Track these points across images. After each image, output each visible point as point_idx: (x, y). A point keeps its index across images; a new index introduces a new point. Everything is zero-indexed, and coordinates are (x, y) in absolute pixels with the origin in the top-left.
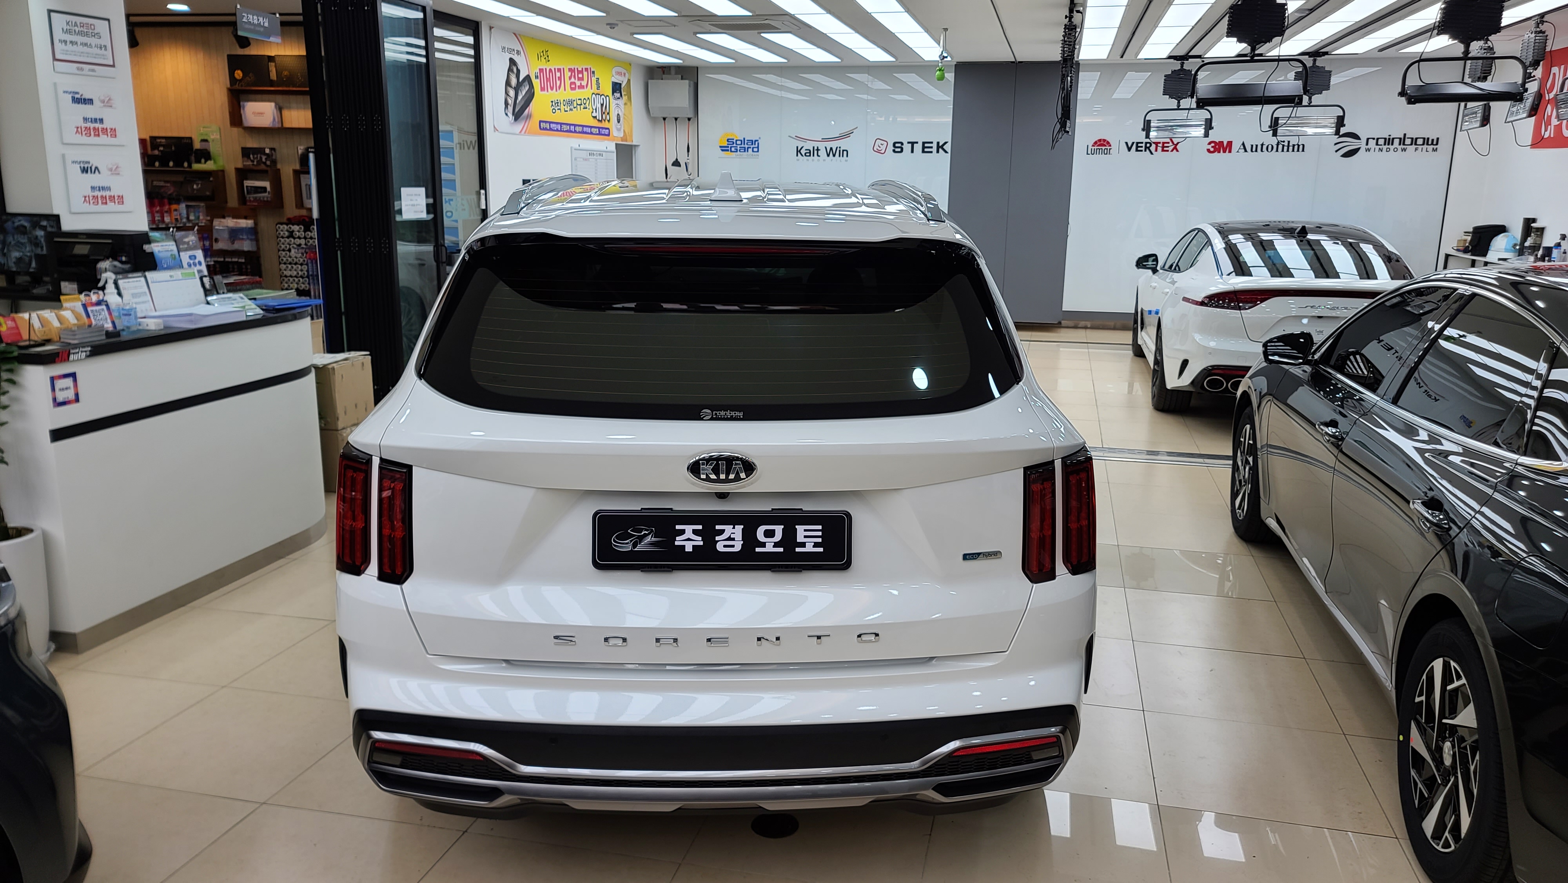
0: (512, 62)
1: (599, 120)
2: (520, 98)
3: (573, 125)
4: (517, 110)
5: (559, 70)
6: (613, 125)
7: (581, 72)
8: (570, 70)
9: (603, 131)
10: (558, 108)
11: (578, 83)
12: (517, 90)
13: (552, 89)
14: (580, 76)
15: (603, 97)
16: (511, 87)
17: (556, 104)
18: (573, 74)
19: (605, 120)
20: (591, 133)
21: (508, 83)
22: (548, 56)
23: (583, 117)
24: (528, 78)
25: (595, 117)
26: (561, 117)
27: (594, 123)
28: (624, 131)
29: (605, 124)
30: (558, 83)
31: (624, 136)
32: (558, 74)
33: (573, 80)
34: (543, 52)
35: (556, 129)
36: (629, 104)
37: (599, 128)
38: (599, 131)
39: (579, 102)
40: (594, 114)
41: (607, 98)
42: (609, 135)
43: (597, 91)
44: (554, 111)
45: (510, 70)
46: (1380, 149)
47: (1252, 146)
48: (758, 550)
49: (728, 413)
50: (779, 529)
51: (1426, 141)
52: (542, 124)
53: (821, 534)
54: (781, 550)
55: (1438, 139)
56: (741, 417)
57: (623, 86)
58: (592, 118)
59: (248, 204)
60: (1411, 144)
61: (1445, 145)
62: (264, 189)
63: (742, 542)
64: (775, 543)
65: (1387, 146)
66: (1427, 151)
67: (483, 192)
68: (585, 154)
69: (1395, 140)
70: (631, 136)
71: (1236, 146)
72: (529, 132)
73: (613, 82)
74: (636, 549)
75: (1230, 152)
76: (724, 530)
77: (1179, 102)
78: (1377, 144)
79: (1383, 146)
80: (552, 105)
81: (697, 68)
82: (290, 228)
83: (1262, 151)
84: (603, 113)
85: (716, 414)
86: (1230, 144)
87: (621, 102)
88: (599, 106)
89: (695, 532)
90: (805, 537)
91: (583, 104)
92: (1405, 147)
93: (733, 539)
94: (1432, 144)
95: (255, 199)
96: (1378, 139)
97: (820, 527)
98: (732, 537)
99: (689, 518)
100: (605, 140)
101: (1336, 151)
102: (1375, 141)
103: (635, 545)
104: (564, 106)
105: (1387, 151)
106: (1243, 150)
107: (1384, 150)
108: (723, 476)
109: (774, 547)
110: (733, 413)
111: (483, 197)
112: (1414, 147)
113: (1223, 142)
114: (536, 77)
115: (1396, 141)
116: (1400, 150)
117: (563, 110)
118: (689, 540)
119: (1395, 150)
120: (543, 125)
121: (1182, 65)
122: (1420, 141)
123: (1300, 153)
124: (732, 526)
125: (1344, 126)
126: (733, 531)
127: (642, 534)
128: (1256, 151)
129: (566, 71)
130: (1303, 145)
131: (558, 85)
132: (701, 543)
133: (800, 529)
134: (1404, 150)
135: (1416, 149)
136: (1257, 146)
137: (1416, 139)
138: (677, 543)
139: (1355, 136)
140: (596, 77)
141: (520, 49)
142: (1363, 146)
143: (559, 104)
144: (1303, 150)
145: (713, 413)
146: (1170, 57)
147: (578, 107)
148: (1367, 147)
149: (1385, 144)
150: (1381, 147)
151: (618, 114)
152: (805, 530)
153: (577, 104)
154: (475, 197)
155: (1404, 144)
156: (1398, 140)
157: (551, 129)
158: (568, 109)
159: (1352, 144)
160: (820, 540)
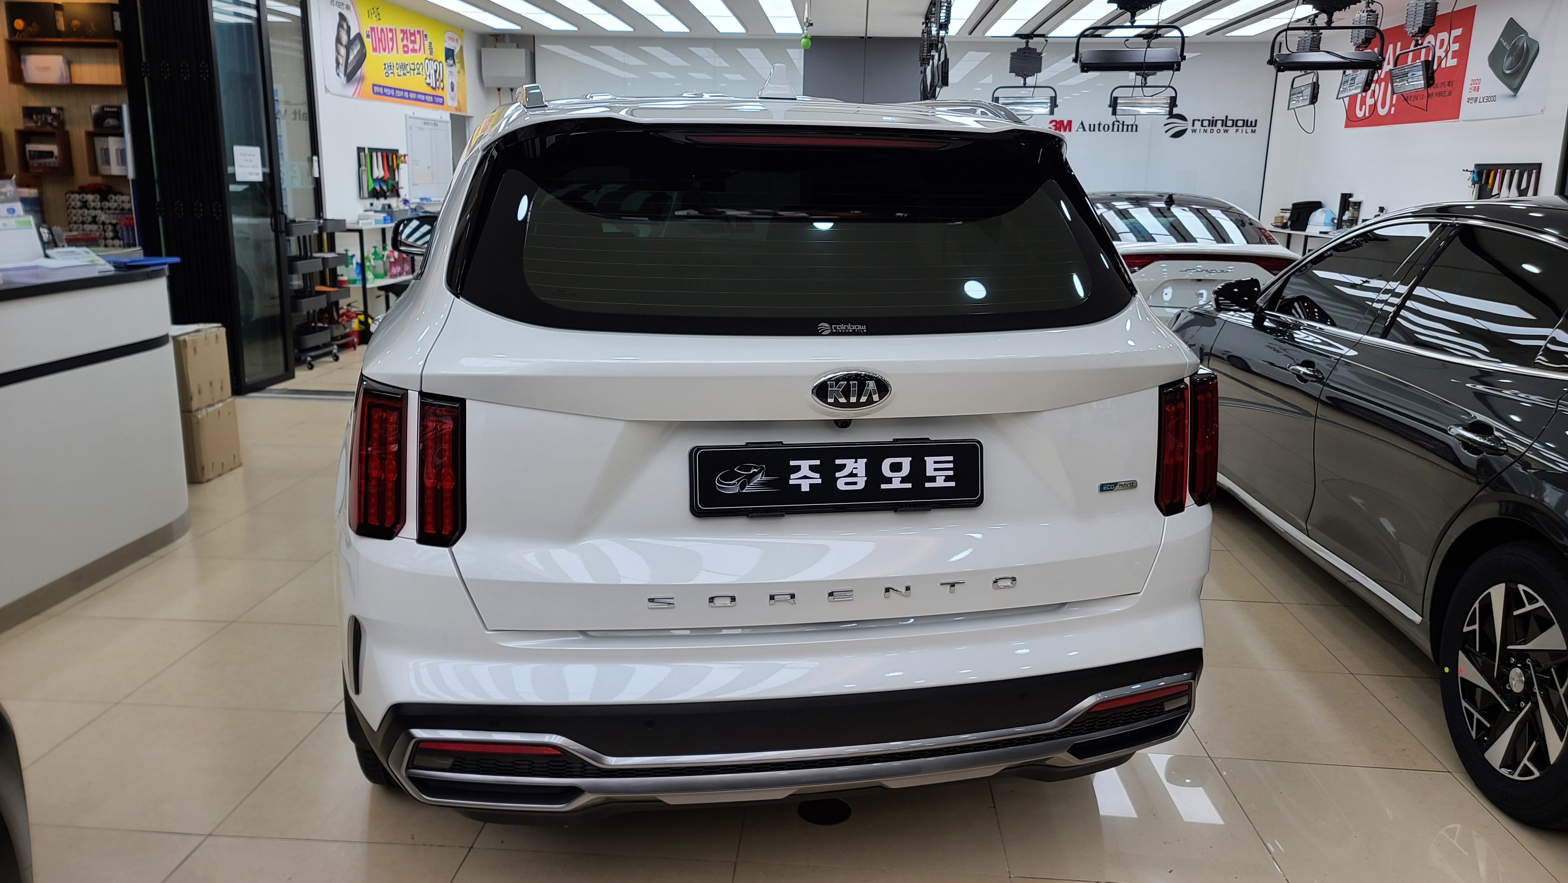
0: (342, 17)
1: (432, 88)
2: (351, 57)
3: (407, 91)
4: (348, 71)
5: (391, 30)
6: (447, 94)
7: (412, 34)
8: (402, 31)
9: (438, 100)
10: (391, 71)
11: (411, 46)
12: (348, 48)
13: (384, 50)
14: (413, 38)
15: (436, 63)
16: (341, 44)
17: (389, 67)
18: (405, 36)
19: (438, 88)
20: (425, 101)
21: (338, 40)
22: (379, 14)
23: (417, 83)
24: (359, 36)
25: (429, 84)
26: (394, 81)
27: (428, 90)
28: (458, 101)
29: (439, 93)
30: (391, 44)
31: (458, 106)
32: (390, 35)
33: (405, 42)
34: (373, 9)
35: (389, 94)
36: (462, 72)
37: (433, 96)
38: (433, 99)
39: (412, 67)
40: (428, 81)
41: (441, 64)
42: (443, 104)
43: (430, 57)
44: (387, 74)
45: (340, 26)
46: (1204, 130)
47: (1090, 125)
48: (883, 486)
49: (849, 326)
50: (906, 462)
51: (1246, 123)
52: (375, 87)
53: (952, 467)
54: (909, 486)
55: (1256, 121)
56: (865, 331)
57: (456, 52)
58: (426, 85)
59: (31, 170)
60: (1233, 126)
61: (1262, 128)
62: (50, 154)
63: (866, 478)
64: (902, 477)
65: (1211, 128)
66: (1246, 133)
67: (315, 158)
68: (420, 123)
69: (1218, 121)
70: (465, 106)
71: (1075, 126)
72: (362, 96)
73: (446, 48)
74: (744, 491)
75: (1070, 130)
76: (845, 465)
77: (1025, 80)
78: (1202, 126)
79: (1207, 128)
80: (385, 68)
81: (534, 36)
82: (83, 197)
83: (1099, 130)
84: (436, 81)
85: (835, 328)
86: (1070, 123)
87: (455, 70)
88: (433, 72)
89: (812, 468)
90: (935, 470)
91: (416, 69)
92: (1227, 128)
93: (856, 475)
94: (1251, 126)
95: (41, 166)
96: (1203, 120)
97: (951, 458)
98: (854, 472)
99: (804, 453)
100: (439, 109)
101: (1166, 132)
102: (1200, 122)
103: (743, 486)
104: (398, 69)
105: (1211, 132)
106: (1082, 129)
107: (1209, 131)
108: (853, 400)
109: (901, 482)
110: (854, 327)
111: (316, 164)
112: (1235, 128)
113: (1063, 121)
114: (368, 36)
115: (1219, 123)
116: (1222, 131)
117: (396, 75)
118: (805, 477)
119: (1219, 131)
120: (376, 89)
121: (1027, 43)
122: (1240, 123)
123: (1134, 133)
124: (854, 460)
125: (1177, 106)
126: (856, 465)
127: (751, 472)
128: (1094, 130)
129: (398, 32)
130: (1136, 125)
131: (390, 46)
132: (819, 481)
133: (930, 461)
134: (1226, 131)
135: (1237, 131)
136: (1094, 125)
137: (1237, 121)
138: (791, 482)
139: (1182, 118)
140: (428, 41)
141: (349, 3)
142: (1190, 128)
143: (392, 67)
144: (1136, 131)
145: (831, 327)
146: (1016, 35)
147: (412, 71)
148: (1193, 128)
149: (1209, 126)
150: (1205, 128)
151: (452, 83)
152: (935, 462)
153: (411, 69)
154: (306, 164)
155: (1226, 126)
156: (1221, 121)
157: (384, 94)
158: (402, 74)
159: (1180, 125)
160: (951, 473)
